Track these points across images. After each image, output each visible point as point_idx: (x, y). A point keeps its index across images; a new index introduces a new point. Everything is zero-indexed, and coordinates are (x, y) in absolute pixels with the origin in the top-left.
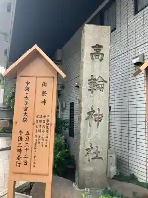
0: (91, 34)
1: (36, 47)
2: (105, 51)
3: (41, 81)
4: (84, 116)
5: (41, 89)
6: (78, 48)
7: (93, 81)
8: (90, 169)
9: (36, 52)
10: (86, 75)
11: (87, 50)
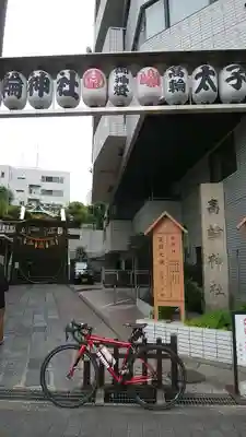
0: (209, 192)
1: (165, 213)
2: (221, 205)
3: (170, 237)
4: (206, 259)
5: (170, 241)
6: (197, 206)
7: (212, 232)
8: (215, 303)
9: (165, 216)
10: (205, 227)
11: (205, 205)
